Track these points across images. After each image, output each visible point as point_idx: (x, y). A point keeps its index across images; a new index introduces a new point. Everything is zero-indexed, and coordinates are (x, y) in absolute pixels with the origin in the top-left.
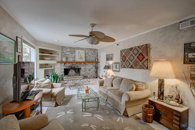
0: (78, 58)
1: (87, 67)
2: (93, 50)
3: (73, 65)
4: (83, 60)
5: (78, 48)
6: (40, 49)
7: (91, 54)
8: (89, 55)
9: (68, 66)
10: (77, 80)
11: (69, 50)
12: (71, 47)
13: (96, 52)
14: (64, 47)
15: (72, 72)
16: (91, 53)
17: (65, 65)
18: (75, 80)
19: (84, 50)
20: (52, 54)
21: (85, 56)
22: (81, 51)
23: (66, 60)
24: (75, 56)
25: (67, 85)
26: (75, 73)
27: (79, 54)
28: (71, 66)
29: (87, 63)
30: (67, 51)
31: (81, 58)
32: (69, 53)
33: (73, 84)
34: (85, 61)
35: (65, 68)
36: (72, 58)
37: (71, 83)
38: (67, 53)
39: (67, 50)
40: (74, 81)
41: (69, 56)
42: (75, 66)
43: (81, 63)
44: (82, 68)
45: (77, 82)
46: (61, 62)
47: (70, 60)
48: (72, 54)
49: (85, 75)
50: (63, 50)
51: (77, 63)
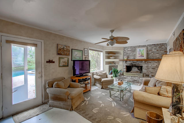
0: (139, 56)
1: (150, 65)
2: (158, 46)
3: (134, 62)
4: (144, 58)
5: (139, 46)
6: (106, 52)
7: (156, 51)
8: (153, 52)
9: (129, 63)
10: (136, 78)
11: (130, 49)
12: (132, 47)
13: (163, 47)
14: (126, 47)
15: (134, 69)
16: (155, 49)
17: (127, 62)
18: (134, 77)
19: (146, 47)
20: (115, 54)
21: (147, 54)
22: (141, 49)
23: (127, 58)
24: (135, 54)
25: (126, 79)
26: (138, 71)
27: (140, 52)
28: (132, 64)
29: (150, 61)
30: (128, 51)
31: (142, 56)
32: (130, 52)
33: (131, 80)
34: (146, 58)
35: (126, 65)
36: (133, 56)
37: (129, 78)
38: (128, 52)
39: (128, 49)
40: (132, 77)
41: (130, 55)
42: (136, 63)
43: (142, 61)
44: (143, 65)
45: (135, 79)
46: (123, 60)
47: (131, 58)
48: (133, 53)
49: (147, 74)
50: (125, 50)
51: (138, 60)
